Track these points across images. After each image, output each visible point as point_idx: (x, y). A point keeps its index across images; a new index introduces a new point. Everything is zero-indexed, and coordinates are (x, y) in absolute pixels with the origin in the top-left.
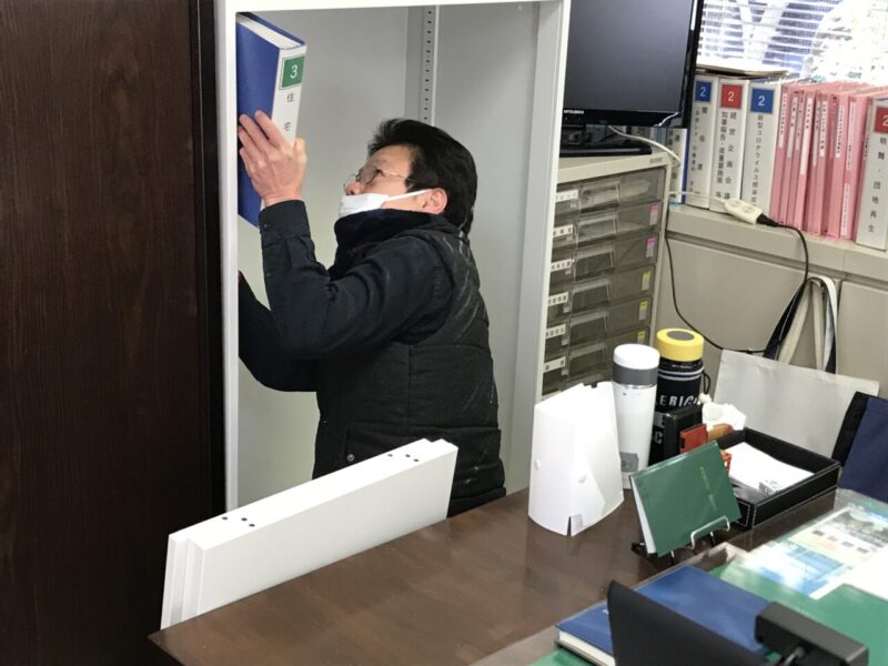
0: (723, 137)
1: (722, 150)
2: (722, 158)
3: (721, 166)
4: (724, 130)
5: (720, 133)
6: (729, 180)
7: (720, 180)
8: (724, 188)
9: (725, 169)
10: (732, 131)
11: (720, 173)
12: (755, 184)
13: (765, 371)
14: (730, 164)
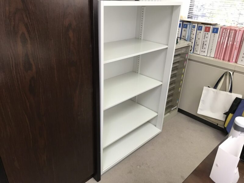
0: (204, 39)
3: (203, 45)
7: (203, 48)
10: (207, 37)
12: (211, 49)
13: (214, 92)
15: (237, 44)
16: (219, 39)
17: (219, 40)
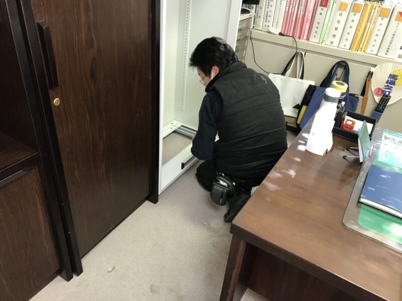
0: (268, 8)
1: (267, 12)
2: (267, 14)
3: (267, 17)
4: (268, 5)
5: (267, 6)
6: (269, 21)
7: (266, 21)
8: (267, 24)
9: (268, 18)
10: (271, 6)
11: (266, 19)
12: (277, 23)
13: (282, 79)
14: (270, 16)
15: (309, 15)
16: (287, 8)
17: (287, 10)
